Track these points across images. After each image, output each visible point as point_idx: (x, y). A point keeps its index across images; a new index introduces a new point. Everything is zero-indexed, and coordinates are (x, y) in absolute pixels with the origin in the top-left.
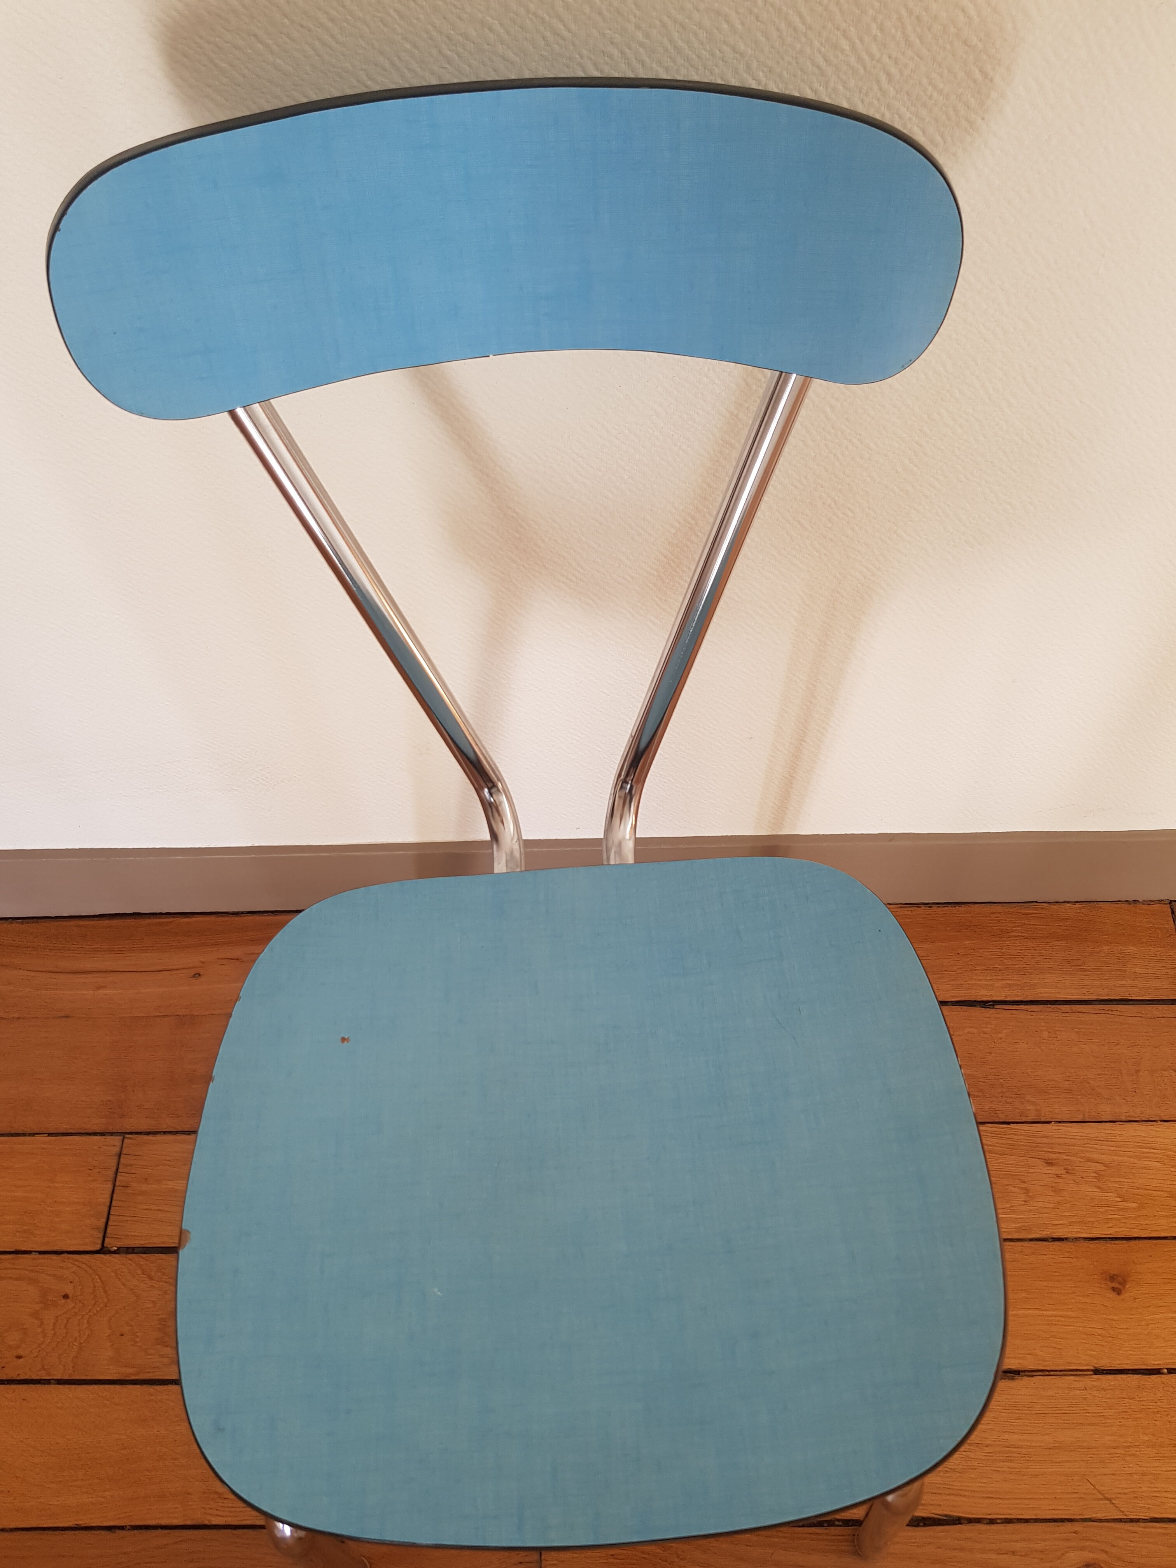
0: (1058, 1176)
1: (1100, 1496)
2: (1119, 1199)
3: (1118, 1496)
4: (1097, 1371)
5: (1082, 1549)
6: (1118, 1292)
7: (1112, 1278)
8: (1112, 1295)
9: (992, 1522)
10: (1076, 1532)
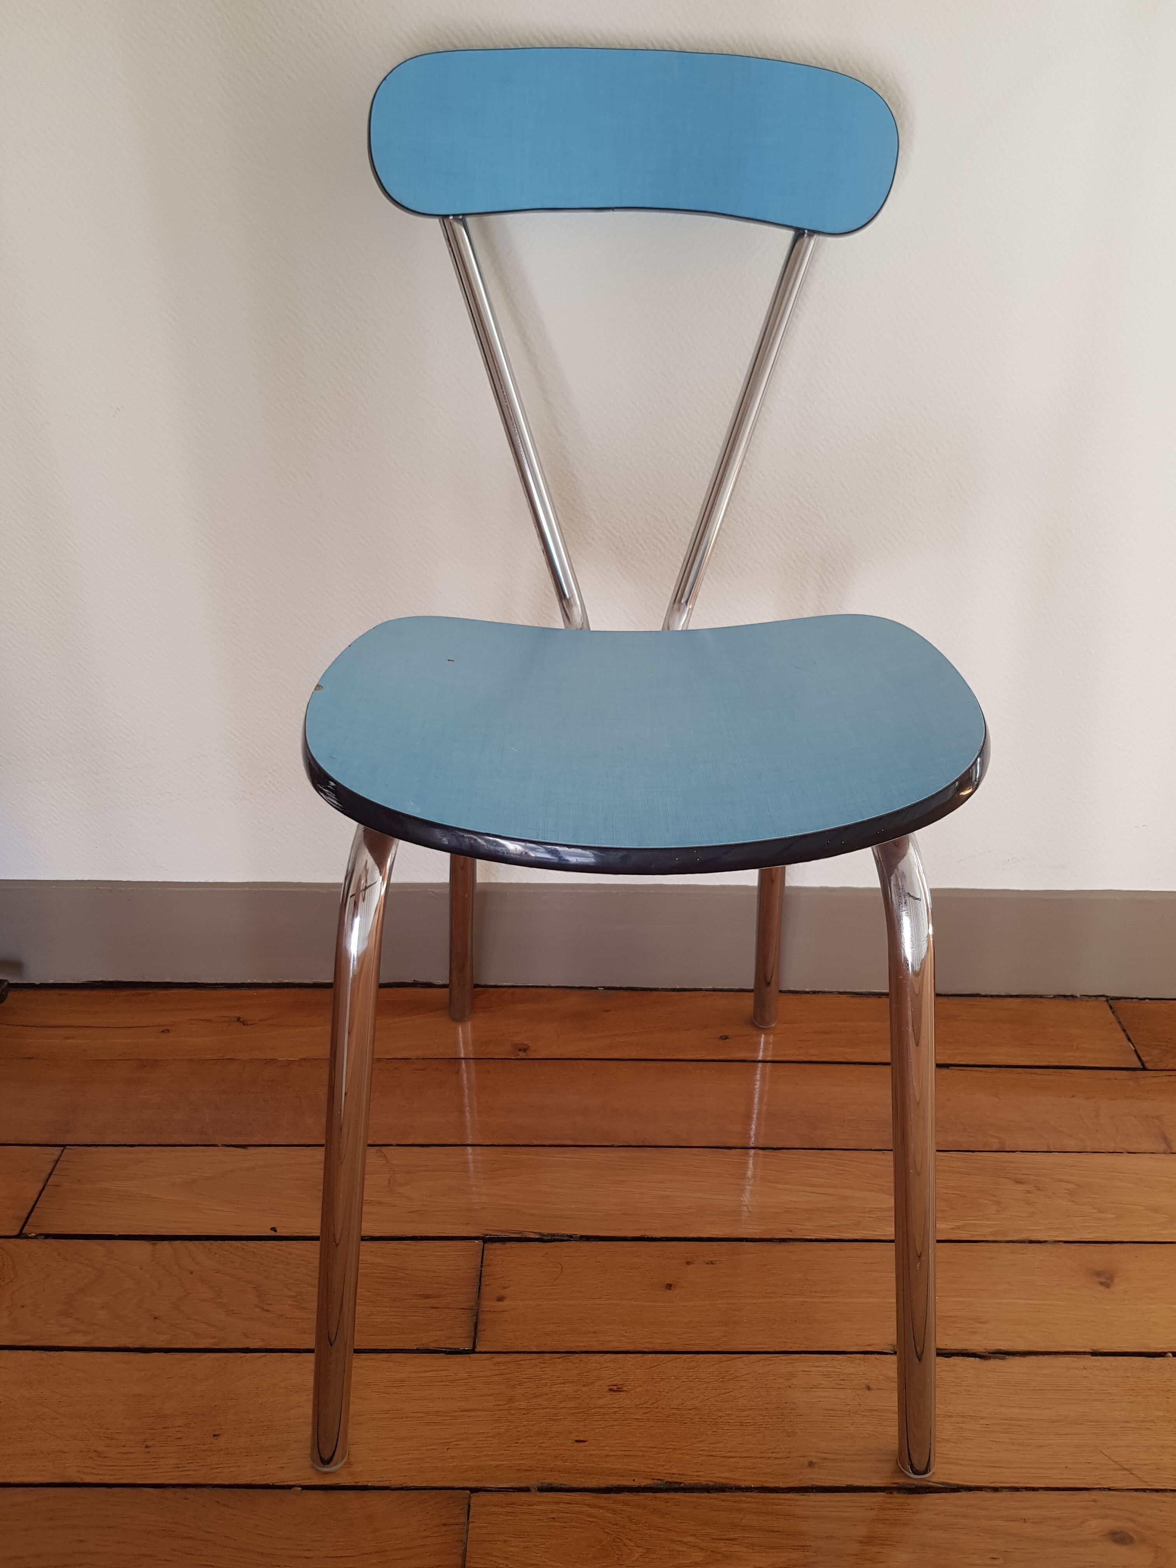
0: (1029, 1192)
1: (1117, 1467)
2: (1094, 1211)
3: (1138, 1466)
4: (1094, 1354)
5: (1104, 1517)
6: (1107, 1286)
7: (1099, 1274)
8: (1102, 1288)
9: (996, 1489)
10: (1095, 1501)
